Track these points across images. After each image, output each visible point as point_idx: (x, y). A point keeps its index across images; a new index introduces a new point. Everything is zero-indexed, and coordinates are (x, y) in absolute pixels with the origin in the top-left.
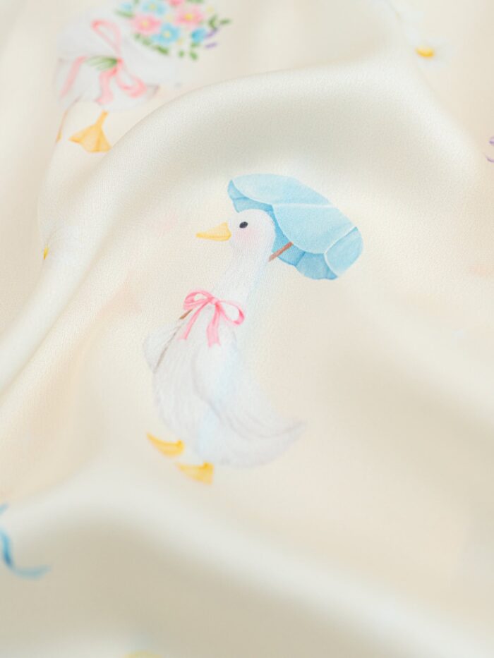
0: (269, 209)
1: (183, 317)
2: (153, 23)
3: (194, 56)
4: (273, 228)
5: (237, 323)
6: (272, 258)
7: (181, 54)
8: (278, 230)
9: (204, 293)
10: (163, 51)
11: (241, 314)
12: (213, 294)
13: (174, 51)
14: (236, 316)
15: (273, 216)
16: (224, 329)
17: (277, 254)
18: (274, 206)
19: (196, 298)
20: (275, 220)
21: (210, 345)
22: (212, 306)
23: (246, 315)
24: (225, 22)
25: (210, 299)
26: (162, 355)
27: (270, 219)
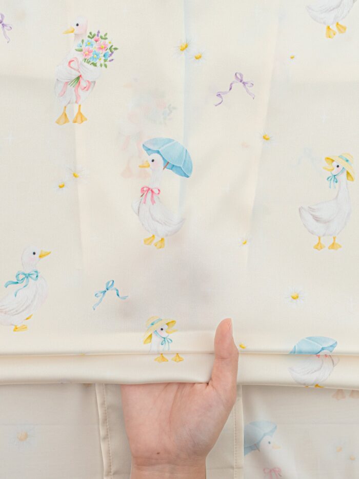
0: (158, 152)
1: (142, 196)
2: (90, 52)
3: (106, 66)
4: (161, 158)
5: (159, 194)
6: (164, 169)
7: (101, 65)
8: (163, 159)
9: (147, 187)
10: (95, 65)
11: (159, 190)
12: (150, 187)
13: (98, 65)
14: (157, 192)
15: (160, 154)
16: (155, 197)
17: (165, 167)
18: (160, 150)
19: (145, 189)
20: (162, 156)
21: (153, 204)
22: (150, 191)
23: (161, 190)
24: (116, 49)
25: (149, 189)
26: (139, 209)
27: (160, 156)
